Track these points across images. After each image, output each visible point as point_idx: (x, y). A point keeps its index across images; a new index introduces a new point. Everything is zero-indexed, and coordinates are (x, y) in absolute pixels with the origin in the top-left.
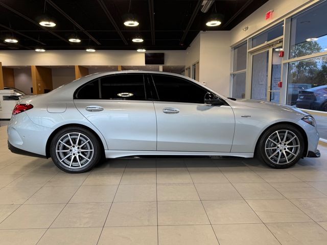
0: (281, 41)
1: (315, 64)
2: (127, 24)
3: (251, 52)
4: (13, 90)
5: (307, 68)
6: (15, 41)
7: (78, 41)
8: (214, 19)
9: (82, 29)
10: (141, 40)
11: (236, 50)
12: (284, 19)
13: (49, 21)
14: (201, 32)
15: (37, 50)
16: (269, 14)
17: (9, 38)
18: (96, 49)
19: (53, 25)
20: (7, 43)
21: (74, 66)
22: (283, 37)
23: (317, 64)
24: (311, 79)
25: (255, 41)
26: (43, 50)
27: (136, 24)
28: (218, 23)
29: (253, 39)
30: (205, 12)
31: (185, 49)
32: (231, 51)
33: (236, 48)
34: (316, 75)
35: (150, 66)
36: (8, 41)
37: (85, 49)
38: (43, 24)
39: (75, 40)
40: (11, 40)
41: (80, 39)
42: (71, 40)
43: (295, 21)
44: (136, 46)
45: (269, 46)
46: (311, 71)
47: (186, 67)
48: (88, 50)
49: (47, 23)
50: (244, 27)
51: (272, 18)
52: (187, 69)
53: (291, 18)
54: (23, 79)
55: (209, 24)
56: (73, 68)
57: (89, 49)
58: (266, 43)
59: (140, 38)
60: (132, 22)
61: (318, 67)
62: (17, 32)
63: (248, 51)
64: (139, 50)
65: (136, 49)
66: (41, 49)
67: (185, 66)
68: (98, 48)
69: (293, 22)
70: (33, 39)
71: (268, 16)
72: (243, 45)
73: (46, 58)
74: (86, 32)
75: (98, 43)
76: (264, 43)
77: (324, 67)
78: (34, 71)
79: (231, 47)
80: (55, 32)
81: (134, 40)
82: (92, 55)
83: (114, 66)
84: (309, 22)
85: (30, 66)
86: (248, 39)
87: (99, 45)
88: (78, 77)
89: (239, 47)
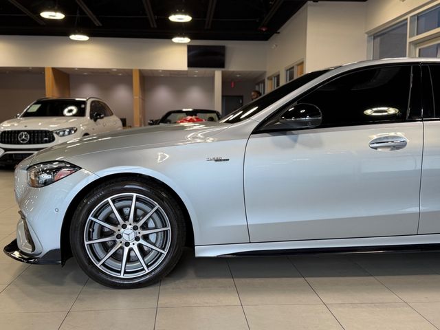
3: (415, 43)
7: (59, 16)
10: (187, 18)
11: (379, 38)
14: (310, 3)
18: (90, 34)
21: (43, 69)
25: (423, 20)
29: (419, 17)
32: (368, 41)
33: (379, 36)
35: (197, 71)
37: (68, 34)
39: (53, 14)
41: (63, 13)
42: (46, 15)
44: (169, 32)
47: (268, 75)
48: (73, 37)
52: (268, 78)
57: (75, 33)
59: (185, 13)
63: (409, 40)
64: (176, 40)
65: (171, 37)
67: (265, 72)
68: (95, 32)
75: (98, 23)
79: (367, 33)
81: (173, 18)
83: (124, 70)
86: (408, 16)
87: (99, 27)
88: (51, 91)
89: (383, 34)
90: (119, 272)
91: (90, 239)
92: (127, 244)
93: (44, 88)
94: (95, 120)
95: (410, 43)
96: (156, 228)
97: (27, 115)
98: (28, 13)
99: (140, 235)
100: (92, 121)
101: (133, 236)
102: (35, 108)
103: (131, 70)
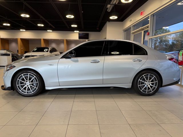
0: (148, 27)
1: (168, 41)
2: (68, 16)
3: (133, 33)
4: (6, 51)
5: (164, 43)
6: (9, 25)
7: (43, 25)
8: (114, 15)
9: (44, 19)
10: (76, 26)
11: (126, 32)
12: (150, 15)
13: (26, 14)
14: (107, 22)
15: (21, 30)
16: (142, 13)
17: (5, 23)
19: (28, 16)
20: (4, 26)
21: (41, 39)
22: (149, 25)
23: (170, 41)
24: (166, 49)
25: (135, 27)
26: (24, 30)
27: (72, 17)
28: (116, 17)
29: (134, 26)
30: (109, 11)
31: (100, 31)
32: (123, 32)
33: (126, 31)
34: (169, 47)
35: (81, 40)
36: (5, 24)
37: (47, 30)
38: (23, 15)
39: (41, 25)
40: (6, 24)
42: (39, 25)
43: (155, 17)
44: (73, 29)
45: (142, 29)
46: (166, 45)
48: (48, 31)
49: (25, 15)
50: (129, 20)
51: (144, 15)
53: (153, 15)
54: (13, 45)
55: (111, 18)
56: (40, 40)
57: (48, 30)
58: (140, 28)
59: (75, 25)
60: (70, 16)
61: (170, 43)
62: (9, 20)
63: (131, 32)
64: (75, 31)
65: (74, 31)
66: (23, 29)
68: (53, 30)
69: (154, 17)
70: (18, 24)
71: (142, 14)
72: (129, 29)
73: (25, 34)
74: (46, 21)
75: (54, 27)
76: (139, 28)
77: (173, 43)
78: (19, 41)
79: (123, 30)
80: (30, 20)
81: (72, 26)
82: (50, 33)
84: (163, 17)
85: (17, 39)
86: (131, 26)
87: (54, 28)
88: (43, 45)
89: (127, 30)
90: (26, 93)
91: (18, 84)
92: (28, 86)
93: (41, 44)
94: (51, 53)
95: (132, 33)
96: (35, 82)
97: (34, 51)
98: (35, 24)
99: (31, 84)
100: (50, 53)
101: (29, 84)
102: (35, 50)
103: (64, 40)
